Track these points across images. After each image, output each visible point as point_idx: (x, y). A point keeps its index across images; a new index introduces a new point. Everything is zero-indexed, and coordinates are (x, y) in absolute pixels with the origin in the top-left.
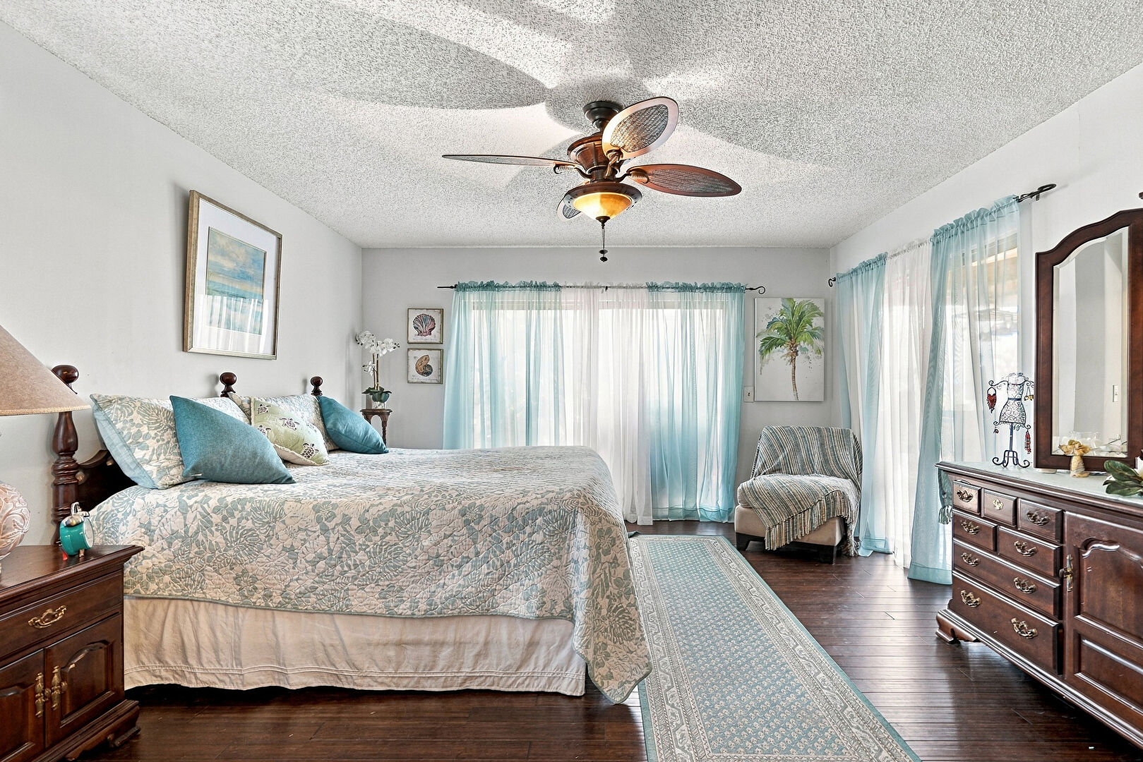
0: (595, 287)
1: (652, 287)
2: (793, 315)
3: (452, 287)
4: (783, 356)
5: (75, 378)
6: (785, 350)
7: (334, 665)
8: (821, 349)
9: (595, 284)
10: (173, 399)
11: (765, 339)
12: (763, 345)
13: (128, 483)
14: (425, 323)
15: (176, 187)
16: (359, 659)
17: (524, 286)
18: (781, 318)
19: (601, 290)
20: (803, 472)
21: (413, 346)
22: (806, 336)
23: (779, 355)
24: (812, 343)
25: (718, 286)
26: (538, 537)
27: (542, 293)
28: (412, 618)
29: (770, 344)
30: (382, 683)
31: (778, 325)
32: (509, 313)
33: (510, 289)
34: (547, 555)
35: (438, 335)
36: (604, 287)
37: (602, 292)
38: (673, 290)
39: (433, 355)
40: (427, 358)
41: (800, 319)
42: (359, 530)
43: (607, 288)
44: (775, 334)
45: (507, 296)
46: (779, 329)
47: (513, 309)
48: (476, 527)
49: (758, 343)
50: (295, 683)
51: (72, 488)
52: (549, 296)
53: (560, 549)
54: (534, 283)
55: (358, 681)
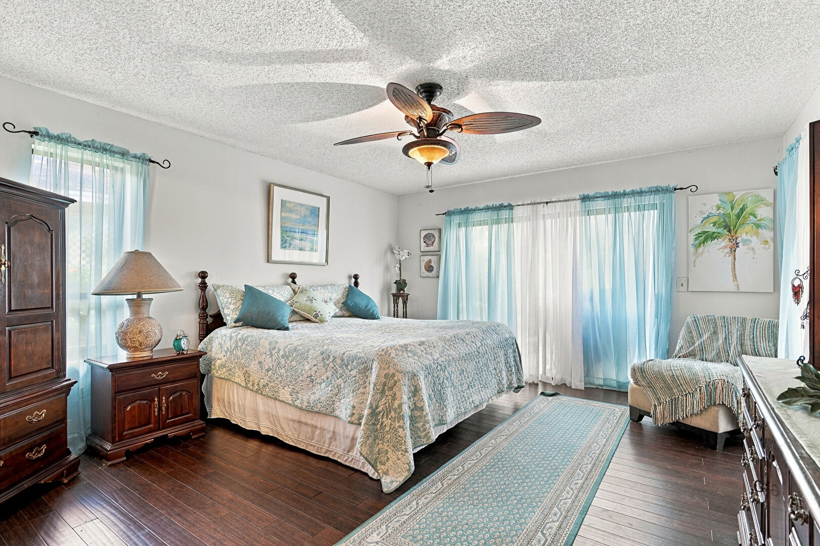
0: (538, 203)
1: (585, 199)
2: (732, 208)
3: (443, 214)
4: (721, 248)
5: (207, 277)
6: (723, 243)
7: (276, 427)
8: (769, 240)
9: (538, 201)
10: (246, 286)
11: (699, 233)
12: (696, 239)
13: (225, 324)
14: (428, 238)
15: (264, 181)
16: (285, 426)
17: (488, 209)
18: (718, 212)
19: (542, 205)
20: (717, 359)
21: (424, 253)
22: (748, 228)
23: (717, 249)
24: (757, 234)
25: (647, 190)
26: (354, 373)
27: (500, 212)
28: (301, 409)
29: (706, 237)
30: (293, 442)
31: (715, 219)
32: (479, 228)
33: (479, 211)
34: (357, 384)
35: (437, 246)
36: (544, 203)
37: (544, 206)
38: (602, 199)
39: (434, 259)
40: (430, 261)
41: (742, 210)
42: (283, 356)
43: (547, 203)
44: (711, 229)
45: (477, 217)
46: (714, 224)
47: (480, 225)
48: (327, 362)
49: (692, 237)
50: (264, 432)
51: (205, 325)
52: (505, 214)
53: (365, 382)
54: (495, 206)
55: (284, 437)
